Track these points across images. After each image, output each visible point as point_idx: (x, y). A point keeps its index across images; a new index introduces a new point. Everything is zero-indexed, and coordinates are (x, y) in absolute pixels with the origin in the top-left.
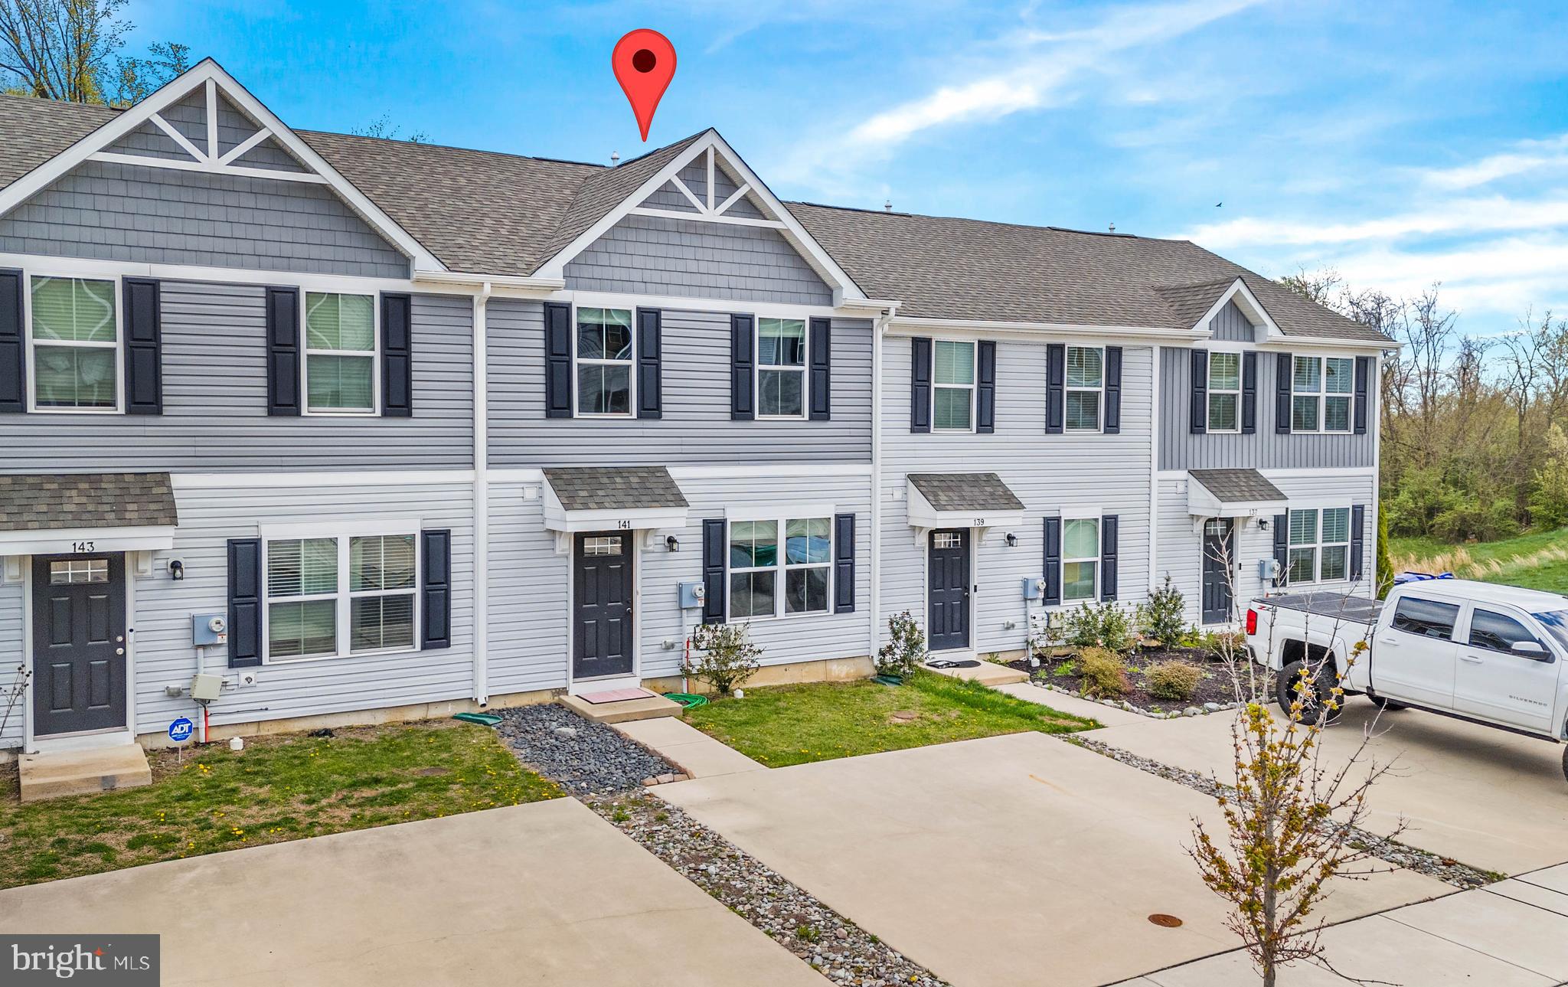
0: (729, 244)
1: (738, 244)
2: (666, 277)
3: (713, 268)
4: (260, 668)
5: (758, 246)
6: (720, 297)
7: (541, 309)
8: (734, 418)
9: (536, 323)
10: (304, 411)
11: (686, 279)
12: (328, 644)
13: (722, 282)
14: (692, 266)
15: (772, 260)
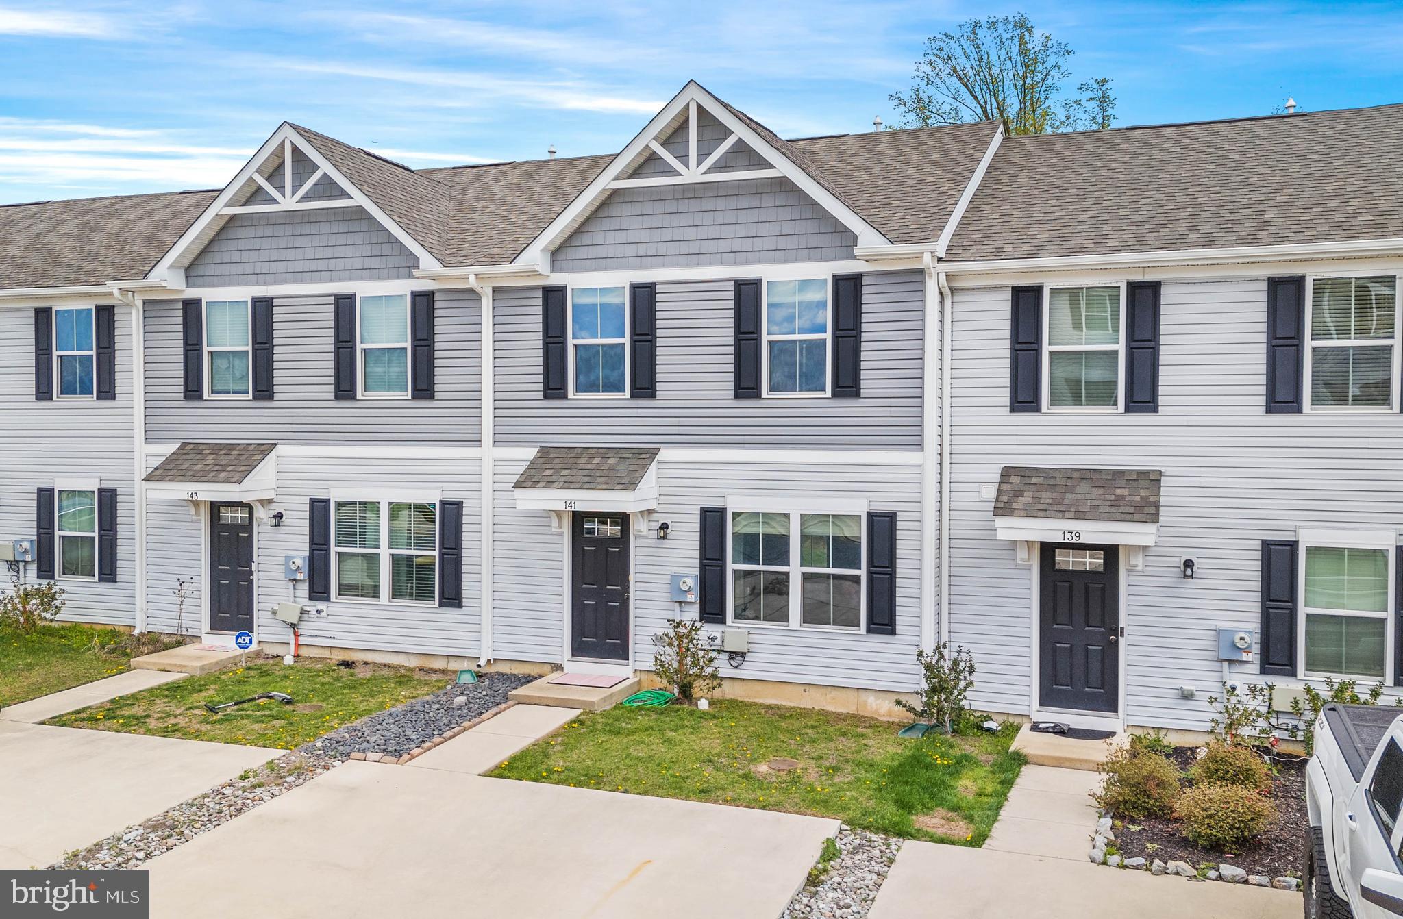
0: (733, 203)
1: (744, 202)
2: (662, 249)
3: (714, 232)
4: (330, 605)
5: (768, 200)
6: (722, 263)
7: (540, 294)
8: (737, 396)
9: (535, 308)
10: (359, 396)
11: (684, 248)
12: (375, 592)
13: (723, 246)
14: (691, 233)
15: (784, 214)
